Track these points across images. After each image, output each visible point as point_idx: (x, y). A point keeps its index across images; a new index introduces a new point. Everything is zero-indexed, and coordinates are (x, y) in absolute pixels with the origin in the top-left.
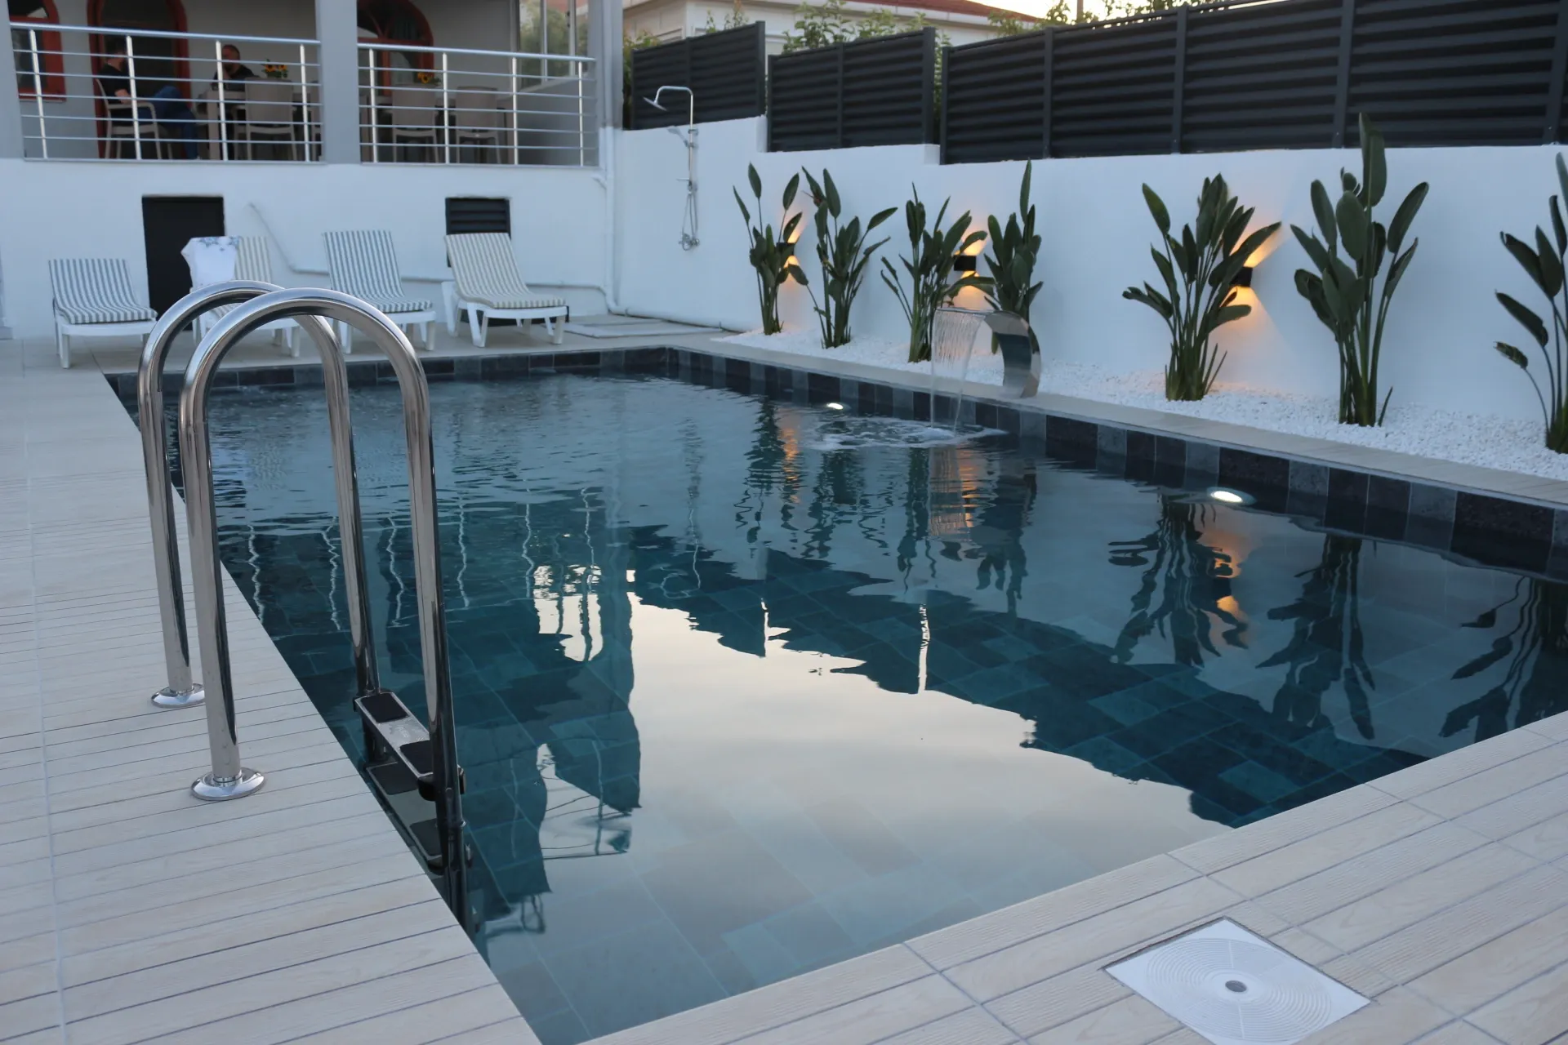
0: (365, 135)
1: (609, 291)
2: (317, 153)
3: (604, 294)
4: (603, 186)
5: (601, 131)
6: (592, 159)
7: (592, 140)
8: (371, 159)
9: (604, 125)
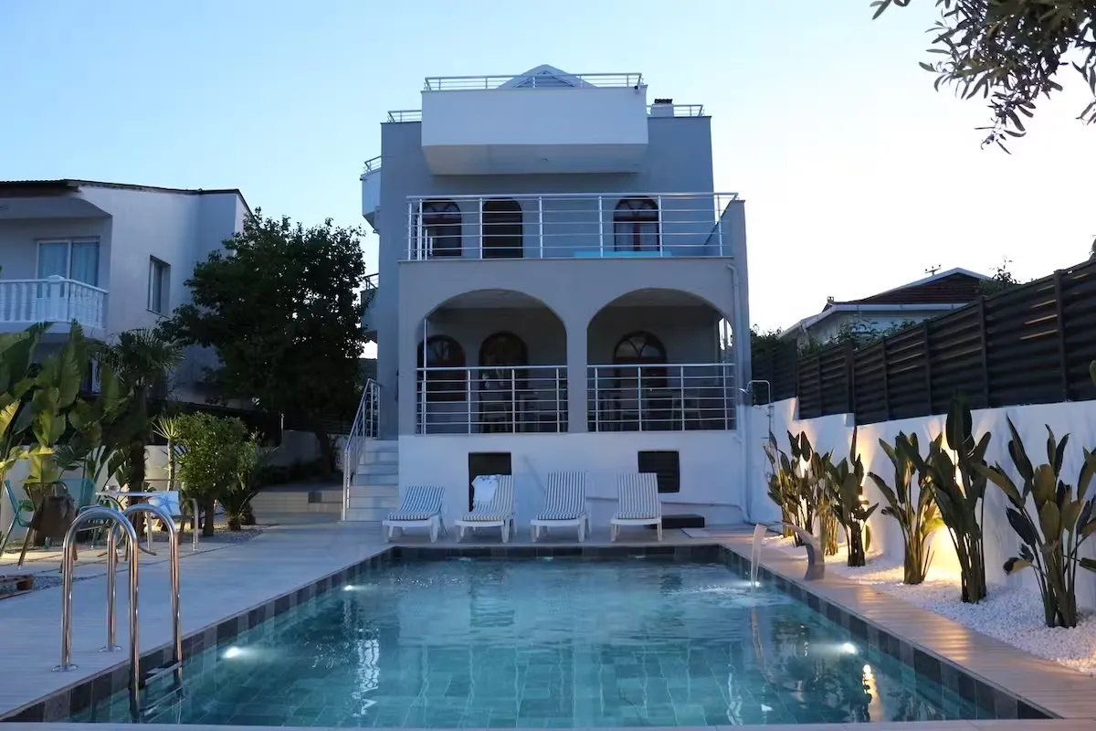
0: (591, 417)
1: (744, 508)
2: (564, 428)
3: (740, 509)
4: (740, 443)
5: (737, 407)
6: (732, 426)
7: (732, 414)
8: (594, 430)
9: (739, 404)
